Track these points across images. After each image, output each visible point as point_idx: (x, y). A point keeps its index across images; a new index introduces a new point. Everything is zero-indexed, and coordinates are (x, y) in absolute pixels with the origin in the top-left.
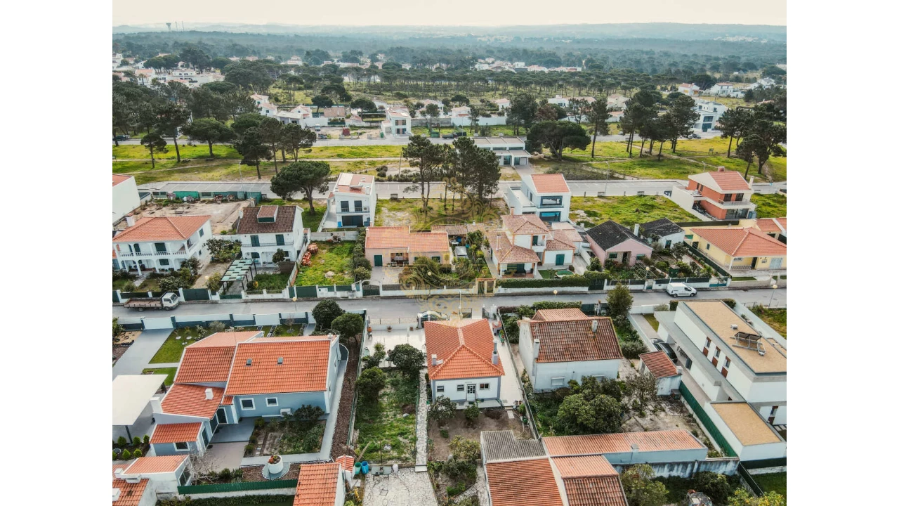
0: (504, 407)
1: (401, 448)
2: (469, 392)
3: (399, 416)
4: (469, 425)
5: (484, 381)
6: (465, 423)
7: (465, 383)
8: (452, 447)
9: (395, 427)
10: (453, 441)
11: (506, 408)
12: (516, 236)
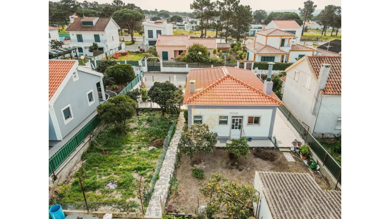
0: (278, 148)
1: (130, 188)
2: (233, 128)
3: (143, 149)
4: (232, 165)
5: (254, 113)
6: (227, 163)
7: (229, 113)
8: (206, 193)
9: (134, 160)
10: (208, 182)
11: (281, 150)
12: (268, 37)
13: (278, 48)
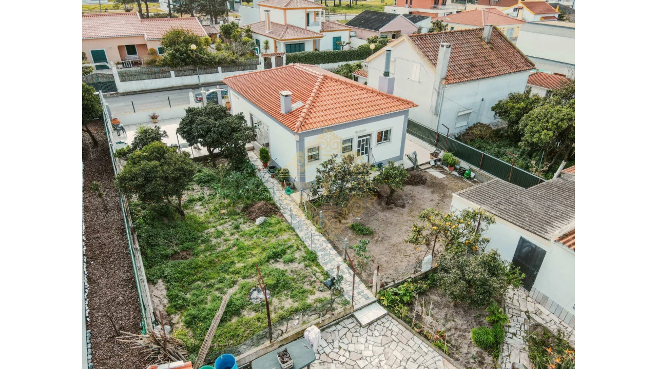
0: (417, 167)
2: (359, 154)
3: (246, 228)
9: (250, 249)
11: (422, 167)
12: (287, 11)
13: (304, 28)
